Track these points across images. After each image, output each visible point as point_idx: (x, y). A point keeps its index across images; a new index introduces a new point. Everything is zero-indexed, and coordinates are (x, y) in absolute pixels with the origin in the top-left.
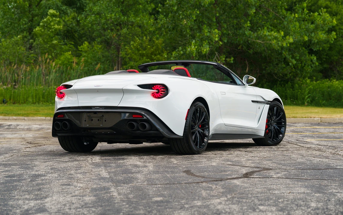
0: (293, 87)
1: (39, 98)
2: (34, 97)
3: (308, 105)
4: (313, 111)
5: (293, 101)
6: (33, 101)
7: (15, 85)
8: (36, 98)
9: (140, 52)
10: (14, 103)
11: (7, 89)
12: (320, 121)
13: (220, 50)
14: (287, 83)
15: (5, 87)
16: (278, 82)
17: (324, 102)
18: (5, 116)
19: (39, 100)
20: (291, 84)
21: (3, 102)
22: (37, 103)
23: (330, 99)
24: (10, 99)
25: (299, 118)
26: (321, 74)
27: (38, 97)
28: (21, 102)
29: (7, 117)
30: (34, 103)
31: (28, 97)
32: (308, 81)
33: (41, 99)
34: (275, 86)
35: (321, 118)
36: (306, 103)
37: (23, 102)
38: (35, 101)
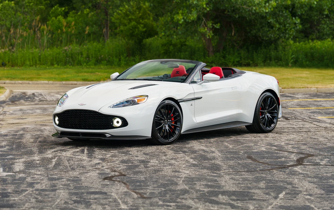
0: (276, 49)
1: (36, 61)
2: (31, 60)
3: (292, 67)
4: (301, 75)
5: (278, 62)
6: (30, 64)
7: (13, 48)
8: (32, 60)
9: (130, 17)
10: (13, 66)
11: (5, 53)
12: (316, 91)
13: (207, 16)
14: (271, 45)
15: (3, 50)
16: (263, 45)
17: (308, 62)
18: (11, 80)
19: (36, 63)
20: (274, 46)
21: (3, 64)
22: (34, 66)
23: (313, 60)
24: (9, 62)
25: (297, 88)
26: (303, 35)
27: (34, 60)
28: (19, 64)
29: (13, 82)
30: (31, 66)
31: (25, 61)
32: (292, 42)
33: (38, 62)
34: (259, 48)
35: (317, 88)
36: (290, 65)
37: (21, 64)
38: (32, 64)
